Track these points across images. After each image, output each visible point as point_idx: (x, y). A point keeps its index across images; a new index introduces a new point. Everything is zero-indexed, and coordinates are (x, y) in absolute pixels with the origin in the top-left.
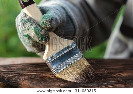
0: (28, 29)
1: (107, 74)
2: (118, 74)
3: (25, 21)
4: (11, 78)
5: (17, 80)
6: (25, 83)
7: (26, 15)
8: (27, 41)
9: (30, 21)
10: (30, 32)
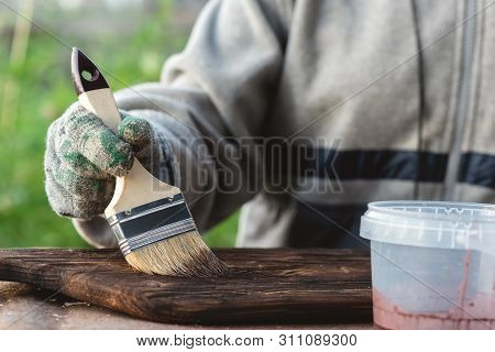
0: (86, 137)
1: (263, 269)
3: (80, 120)
4: (43, 270)
5: (58, 274)
6: (77, 279)
7: (84, 109)
8: (65, 175)
9: (93, 120)
10: (89, 144)
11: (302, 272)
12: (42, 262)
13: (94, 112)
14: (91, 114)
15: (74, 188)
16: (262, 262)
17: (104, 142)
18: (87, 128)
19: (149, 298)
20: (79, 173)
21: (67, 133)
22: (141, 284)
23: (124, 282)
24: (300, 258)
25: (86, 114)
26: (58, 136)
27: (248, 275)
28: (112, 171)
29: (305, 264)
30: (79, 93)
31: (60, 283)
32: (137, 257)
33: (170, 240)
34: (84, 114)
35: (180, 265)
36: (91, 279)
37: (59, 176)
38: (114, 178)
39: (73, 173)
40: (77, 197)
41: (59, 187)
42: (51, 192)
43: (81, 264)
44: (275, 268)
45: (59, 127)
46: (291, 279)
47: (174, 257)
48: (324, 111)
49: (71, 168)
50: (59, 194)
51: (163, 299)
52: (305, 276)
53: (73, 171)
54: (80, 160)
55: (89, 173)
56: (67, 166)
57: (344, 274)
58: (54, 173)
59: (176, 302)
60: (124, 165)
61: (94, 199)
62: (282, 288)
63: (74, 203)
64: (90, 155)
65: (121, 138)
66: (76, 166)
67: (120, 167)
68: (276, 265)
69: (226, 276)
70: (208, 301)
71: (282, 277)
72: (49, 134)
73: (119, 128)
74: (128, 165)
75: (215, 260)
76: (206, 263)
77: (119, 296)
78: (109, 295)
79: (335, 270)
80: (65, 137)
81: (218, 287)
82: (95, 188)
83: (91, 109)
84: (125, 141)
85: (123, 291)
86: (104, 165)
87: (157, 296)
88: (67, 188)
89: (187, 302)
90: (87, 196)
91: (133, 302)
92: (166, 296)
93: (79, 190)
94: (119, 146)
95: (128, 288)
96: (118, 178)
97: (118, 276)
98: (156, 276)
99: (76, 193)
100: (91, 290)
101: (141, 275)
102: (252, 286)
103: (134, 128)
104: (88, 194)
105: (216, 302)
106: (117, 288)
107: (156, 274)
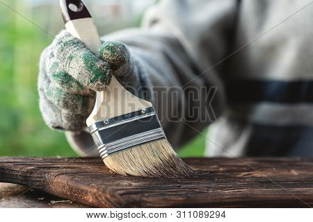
0: (71, 58)
1: (223, 172)
2: (247, 173)
3: (66, 44)
4: (31, 172)
5: (43, 176)
6: (59, 180)
7: (70, 35)
8: (54, 92)
9: (77, 43)
10: (73, 63)
11: (257, 174)
12: (30, 165)
13: (79, 37)
14: (76, 39)
15: (61, 103)
16: (222, 166)
17: (86, 61)
18: (72, 51)
19: (121, 195)
20: (65, 90)
21: (55, 55)
22: (116, 183)
23: (100, 182)
24: (255, 163)
25: (71, 38)
26: (49, 59)
27: (211, 177)
28: (93, 86)
29: (260, 168)
30: (65, 22)
31: (45, 183)
32: (113, 160)
33: (143, 146)
34: (69, 39)
35: (151, 167)
36: (72, 179)
37: (50, 94)
38: (95, 93)
39: (61, 91)
40: (65, 111)
41: (50, 103)
42: (44, 108)
43: (65, 167)
44: (234, 171)
45: (50, 52)
46: (247, 180)
47: (145, 161)
48: (272, 50)
49: (58, 86)
50: (50, 110)
51: (134, 196)
52: (261, 178)
53: (60, 88)
54: (66, 78)
55: (74, 90)
56: (56, 84)
57: (293, 176)
58: (46, 91)
59: (145, 199)
60: (103, 81)
61: (79, 112)
62: (240, 187)
63: (63, 116)
64: (74, 74)
65: (101, 58)
66: (62, 83)
67: (99, 82)
68: (235, 168)
69: (191, 178)
70: (173, 198)
71: (240, 178)
72: (42, 59)
73: (99, 50)
74: (106, 81)
75: (182, 164)
76: (174, 166)
77: (94, 194)
78: (86, 193)
79: (285, 173)
80: (54, 60)
81: (182, 186)
82: (80, 103)
83: (76, 35)
84: (104, 61)
85: (98, 189)
86: (85, 82)
87: (128, 194)
88: (56, 103)
89: (155, 199)
90: (73, 110)
91: (107, 199)
92: (136, 193)
93: (66, 105)
94: (99, 64)
95: (104, 187)
96: (98, 92)
97: (96, 177)
98: (129, 177)
99: (64, 107)
100: (71, 189)
101: (116, 176)
102: (213, 185)
103: (112, 49)
104: (74, 108)
105: (180, 199)
106: (93, 187)
107: (129, 175)
